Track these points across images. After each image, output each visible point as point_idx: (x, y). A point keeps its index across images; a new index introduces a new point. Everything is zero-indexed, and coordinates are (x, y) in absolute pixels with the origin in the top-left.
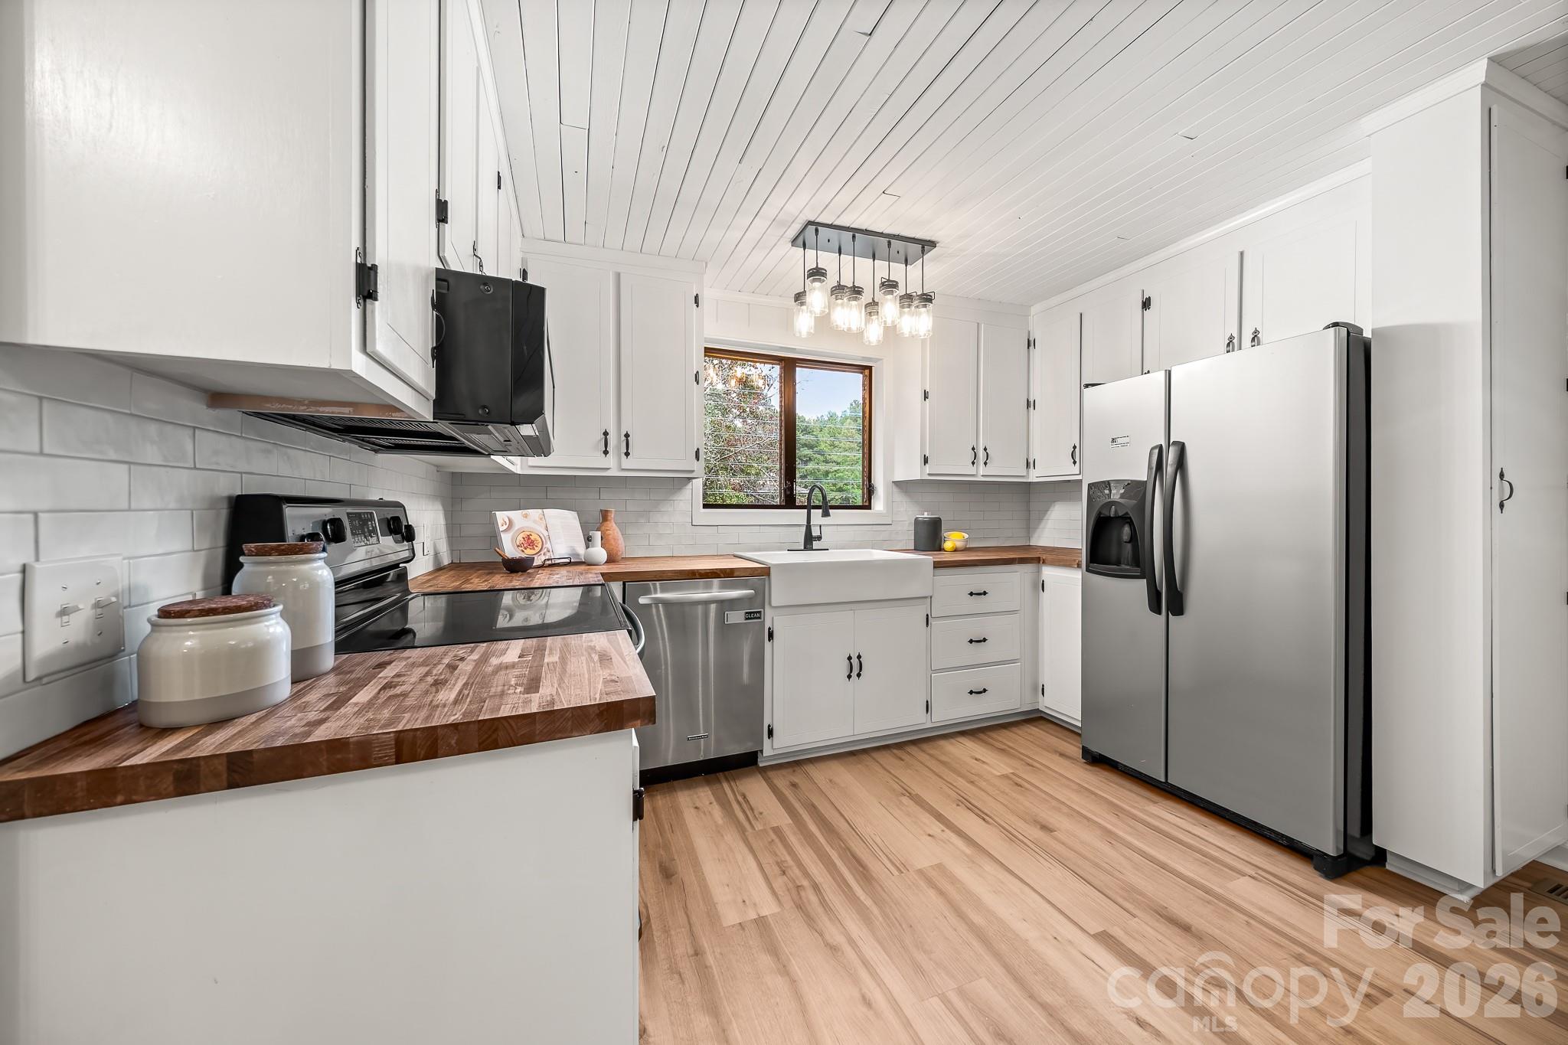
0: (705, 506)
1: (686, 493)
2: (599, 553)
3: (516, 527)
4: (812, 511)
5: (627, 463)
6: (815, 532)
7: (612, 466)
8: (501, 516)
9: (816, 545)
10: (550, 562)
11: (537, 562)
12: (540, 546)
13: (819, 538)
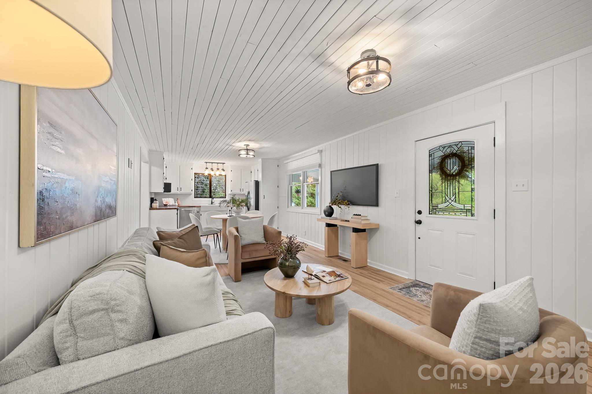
0: (195, 198)
1: (191, 196)
2: (177, 204)
4: (213, 198)
5: (181, 192)
6: (213, 202)
7: (179, 192)
8: (163, 199)
9: (213, 204)
11: (168, 205)
13: (214, 203)
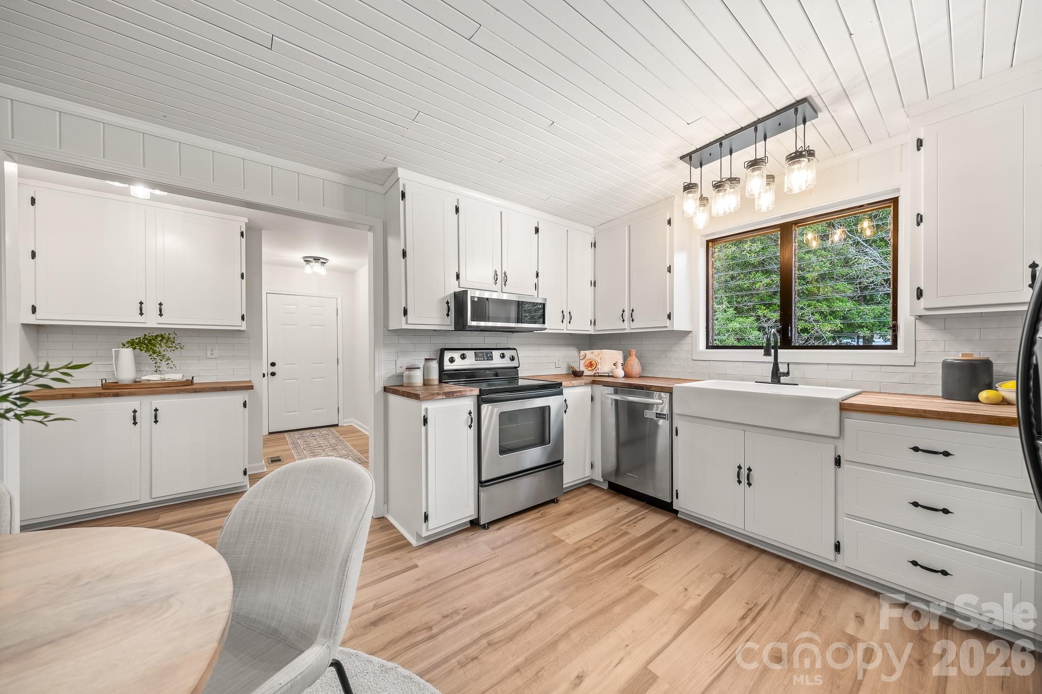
0: (708, 347)
1: (688, 340)
2: (620, 372)
3: (587, 358)
4: (779, 350)
5: (633, 325)
6: (783, 369)
7: (627, 327)
9: (783, 379)
10: (597, 374)
12: (595, 366)
13: (787, 374)
